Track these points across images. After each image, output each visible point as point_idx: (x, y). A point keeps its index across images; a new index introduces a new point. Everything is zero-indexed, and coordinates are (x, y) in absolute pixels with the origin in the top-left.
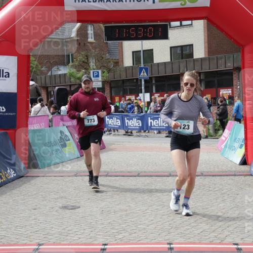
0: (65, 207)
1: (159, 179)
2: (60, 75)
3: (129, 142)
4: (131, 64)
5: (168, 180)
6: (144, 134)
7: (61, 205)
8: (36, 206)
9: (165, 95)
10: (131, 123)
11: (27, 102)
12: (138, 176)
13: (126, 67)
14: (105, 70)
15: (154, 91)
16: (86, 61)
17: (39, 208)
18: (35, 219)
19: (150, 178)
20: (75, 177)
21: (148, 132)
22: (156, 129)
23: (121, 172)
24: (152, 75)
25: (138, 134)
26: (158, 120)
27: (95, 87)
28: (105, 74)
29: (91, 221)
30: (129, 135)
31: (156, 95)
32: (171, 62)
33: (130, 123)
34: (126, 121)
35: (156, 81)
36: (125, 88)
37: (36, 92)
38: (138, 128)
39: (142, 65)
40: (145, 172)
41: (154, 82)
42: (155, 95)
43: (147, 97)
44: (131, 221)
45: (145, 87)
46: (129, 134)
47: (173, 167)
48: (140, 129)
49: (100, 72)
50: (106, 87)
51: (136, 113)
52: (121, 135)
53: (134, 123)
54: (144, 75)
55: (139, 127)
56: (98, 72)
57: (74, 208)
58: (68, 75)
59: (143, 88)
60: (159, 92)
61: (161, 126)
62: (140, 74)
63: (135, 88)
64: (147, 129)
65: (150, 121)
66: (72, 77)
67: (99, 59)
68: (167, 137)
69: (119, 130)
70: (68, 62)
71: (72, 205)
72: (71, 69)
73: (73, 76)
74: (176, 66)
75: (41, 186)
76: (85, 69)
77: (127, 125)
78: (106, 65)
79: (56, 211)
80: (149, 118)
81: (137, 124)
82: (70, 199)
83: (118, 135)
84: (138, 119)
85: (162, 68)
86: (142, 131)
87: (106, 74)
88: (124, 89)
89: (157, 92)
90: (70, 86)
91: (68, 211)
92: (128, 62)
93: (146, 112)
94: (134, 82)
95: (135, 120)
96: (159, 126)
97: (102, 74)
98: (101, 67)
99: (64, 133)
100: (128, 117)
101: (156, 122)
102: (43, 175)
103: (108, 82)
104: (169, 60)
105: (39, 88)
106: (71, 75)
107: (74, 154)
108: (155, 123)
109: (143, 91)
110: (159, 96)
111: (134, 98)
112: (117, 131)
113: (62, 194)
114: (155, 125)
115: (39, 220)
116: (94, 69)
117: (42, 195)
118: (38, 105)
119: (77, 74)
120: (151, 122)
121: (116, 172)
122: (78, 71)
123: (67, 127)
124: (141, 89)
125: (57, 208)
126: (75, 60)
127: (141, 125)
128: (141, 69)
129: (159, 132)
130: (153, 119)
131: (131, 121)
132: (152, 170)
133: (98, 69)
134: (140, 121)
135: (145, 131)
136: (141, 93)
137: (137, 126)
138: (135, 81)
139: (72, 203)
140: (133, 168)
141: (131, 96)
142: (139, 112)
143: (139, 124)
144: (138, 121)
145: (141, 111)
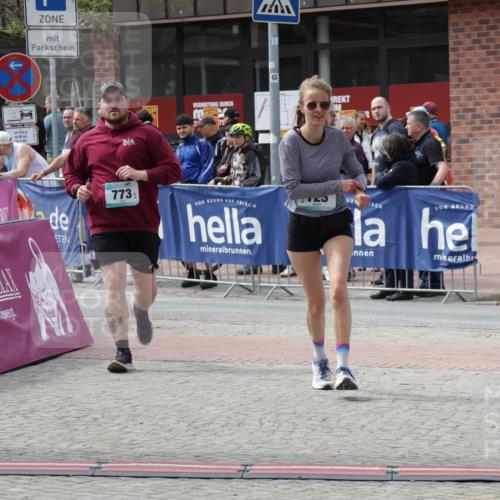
3: (204, 319)
5: (381, 497)
6: (274, 282)
10: (212, 230)
12: (243, 475)
23: (165, 457)
24: (316, 4)
25: (247, 281)
27: (44, 53)
30: (205, 287)
33: (208, 231)
34: (192, 220)
35: (333, 34)
36: (187, 62)
38: (245, 252)
40: (275, 459)
41: (323, 38)
45: (283, 63)
46: (202, 280)
47: (407, 439)
48: (258, 260)
51: (237, 182)
52: (170, 284)
53: (228, 229)
55: (250, 247)
59: (272, 65)
60: (350, 85)
63: (235, 63)
68: (382, 296)
77: (193, 238)
81: (242, 237)
84: (248, 213)
86: (267, 268)
89: (339, 83)
94: (235, 38)
95: (231, 214)
100: (199, 203)
109: (273, 79)
110: (345, 106)
121: (138, 458)
124: (265, 71)
127: (258, 240)
131: (214, 219)
132: (309, 452)
134: (254, 221)
136: (265, 88)
137: (242, 245)
138: (235, 30)
140: (219, 441)
141: (215, 104)
142: (253, 179)
143: (251, 236)
144: (244, 221)
145: (258, 174)
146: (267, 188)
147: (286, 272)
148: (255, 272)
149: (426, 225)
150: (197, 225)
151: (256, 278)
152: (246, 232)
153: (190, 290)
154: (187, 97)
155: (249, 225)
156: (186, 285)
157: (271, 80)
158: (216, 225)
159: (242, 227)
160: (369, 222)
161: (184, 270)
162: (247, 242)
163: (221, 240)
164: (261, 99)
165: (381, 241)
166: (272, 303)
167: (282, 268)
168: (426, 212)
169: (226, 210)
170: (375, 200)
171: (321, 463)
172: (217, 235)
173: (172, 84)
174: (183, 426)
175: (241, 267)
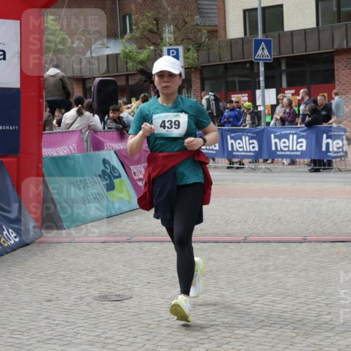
0: (104, 298)
1: (282, 247)
2: (107, 56)
3: (234, 181)
4: (242, 35)
5: (300, 249)
6: (263, 166)
7: (96, 294)
8: (52, 294)
9: (302, 91)
10: (238, 146)
11: (40, 105)
12: (245, 241)
13: (231, 40)
14: (190, 47)
15: (284, 85)
16: (155, 29)
17: (57, 299)
18: (46, 318)
19: (267, 245)
20: (128, 244)
21: (272, 163)
22: (286, 156)
23: (214, 234)
24: (280, 54)
25: (253, 166)
26: (288, 139)
28: (190, 52)
29: (150, 322)
31: (289, 93)
32: (318, 29)
33: (236, 146)
34: (230, 141)
35: (288, 66)
36: (229, 79)
37: (61, 88)
38: (252, 154)
39: (260, 36)
40: (258, 235)
41: (284, 67)
42: (286, 92)
43: (270, 96)
44: (223, 323)
45: (266, 78)
49: (181, 49)
50: (193, 79)
52: (222, 167)
53: (244, 145)
54: (263, 54)
55: (254, 152)
56: (177, 50)
57: (120, 299)
58: (121, 56)
59: (262, 78)
60: (296, 86)
61: (293, 151)
62: (256, 52)
63: (249, 79)
64: (270, 157)
65: (273, 141)
66: (129, 61)
67: (181, 25)
69: (217, 160)
70: (124, 32)
71: (118, 293)
72: (127, 45)
73: (131, 58)
74: (325, 37)
75: (65, 260)
76: (154, 44)
77: (230, 149)
78: (191, 36)
79: (88, 304)
80: (272, 136)
81: (250, 148)
82: (115, 284)
83: (215, 168)
84: (251, 138)
85: (298, 40)
87: (193, 54)
88: (227, 82)
89: (290, 86)
90: (127, 76)
91: (108, 305)
92: (235, 30)
93: (268, 124)
94: (248, 68)
96: (289, 151)
97: (185, 53)
98: (182, 40)
99: (110, 164)
100: (233, 135)
101: (284, 142)
102: (68, 240)
103: (196, 69)
104: (314, 25)
105: (67, 81)
106: (128, 56)
107: (129, 202)
108: (282, 145)
109: (262, 84)
110: (293, 94)
111: (246, 98)
112: (214, 160)
113: (101, 275)
114: (283, 149)
115: (54, 320)
116: (171, 45)
117: (64, 276)
118: (73, 112)
119: (139, 53)
120: (276, 143)
121: (203, 235)
122: (139, 49)
123: (115, 152)
124: (259, 82)
125: (89, 299)
126: (134, 27)
127: (257, 149)
128: (258, 43)
129: (293, 163)
130: (280, 137)
131: (239, 141)
132: (272, 232)
133: (178, 45)
134: (255, 142)
135: (265, 161)
136: (259, 89)
137: (250, 151)
138: (248, 65)
139: (117, 291)
140: (236, 228)
141: (240, 95)
142: (255, 125)
143: (254, 147)
144: (251, 141)
145: (257, 123)
146: (260, 128)
147: (268, 162)
148: (256, 162)
149: (325, 141)
150: (232, 144)
151: (256, 164)
152: (252, 146)
153: (230, 170)
154: (229, 93)
155: (253, 143)
156: (228, 168)
157: (261, 85)
158: (239, 143)
159: (250, 144)
160: (299, 140)
161: (227, 162)
162: (252, 150)
163: (241, 150)
164: (258, 92)
165: (304, 148)
166: (263, 174)
167: (267, 160)
168: (325, 136)
169: (243, 137)
170: (303, 131)
171: (277, 236)
172: (240, 147)
173: (223, 88)
174: (222, 222)
175: (250, 160)
